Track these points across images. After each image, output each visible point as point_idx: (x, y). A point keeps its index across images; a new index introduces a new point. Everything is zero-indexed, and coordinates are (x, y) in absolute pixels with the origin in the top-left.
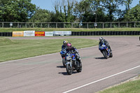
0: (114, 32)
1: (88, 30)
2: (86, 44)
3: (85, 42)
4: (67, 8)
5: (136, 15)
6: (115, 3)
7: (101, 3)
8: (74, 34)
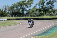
0: (24, 19)
1: (14, 18)
2: (13, 24)
3: (13, 23)
4: (5, 9)
5: (33, 12)
6: (24, 7)
7: (19, 7)
8: (8, 20)
